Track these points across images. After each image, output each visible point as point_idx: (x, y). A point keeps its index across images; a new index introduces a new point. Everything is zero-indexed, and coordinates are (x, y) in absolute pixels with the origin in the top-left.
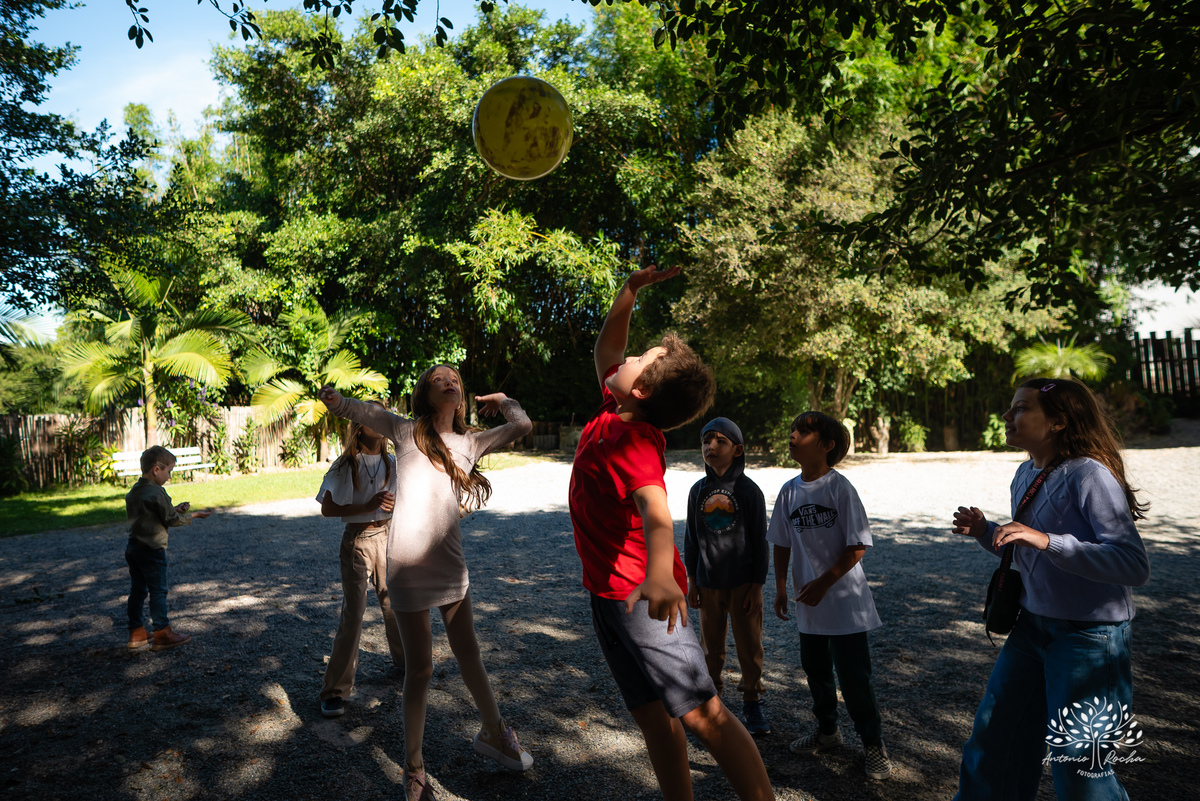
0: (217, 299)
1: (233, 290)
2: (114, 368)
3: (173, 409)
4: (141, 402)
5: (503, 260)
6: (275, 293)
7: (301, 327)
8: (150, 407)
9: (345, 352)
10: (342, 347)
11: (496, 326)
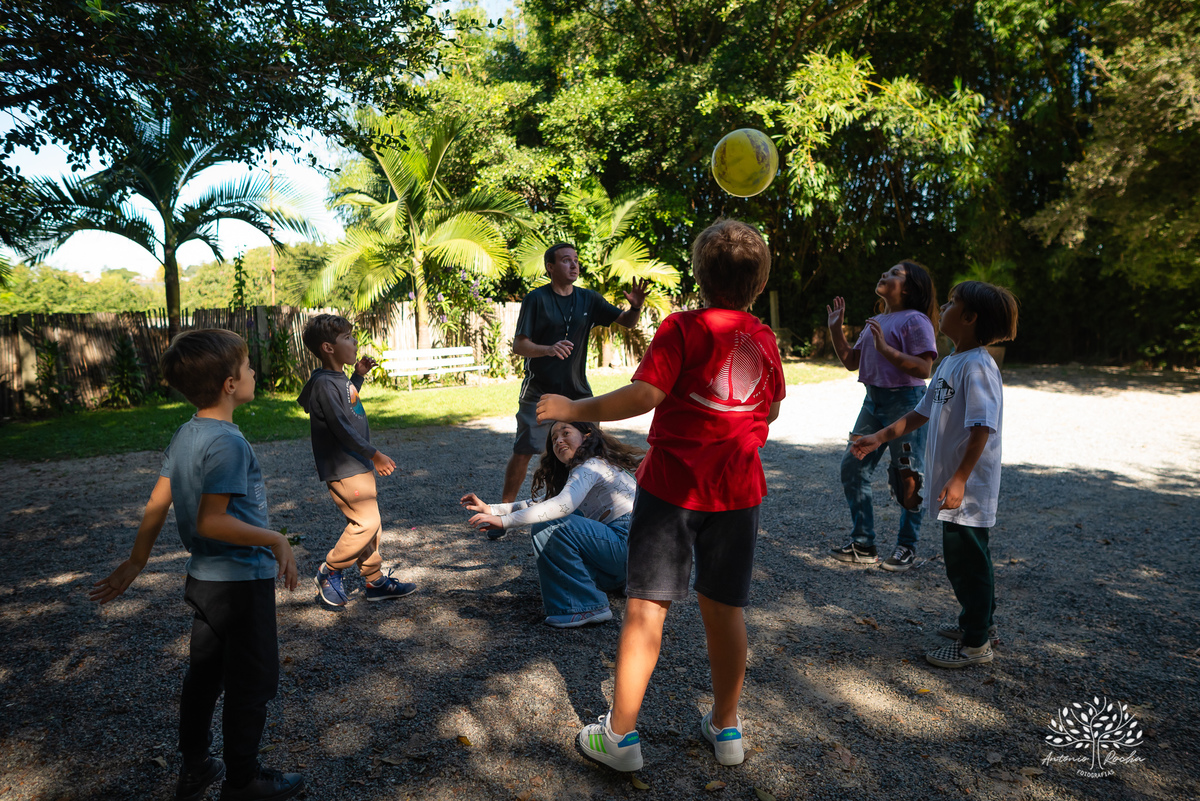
0: (490, 180)
1: (509, 170)
2: (380, 256)
3: (444, 302)
4: (412, 295)
5: (828, 118)
6: (552, 172)
7: (582, 210)
8: (421, 299)
9: (631, 240)
10: (629, 233)
11: (809, 209)
